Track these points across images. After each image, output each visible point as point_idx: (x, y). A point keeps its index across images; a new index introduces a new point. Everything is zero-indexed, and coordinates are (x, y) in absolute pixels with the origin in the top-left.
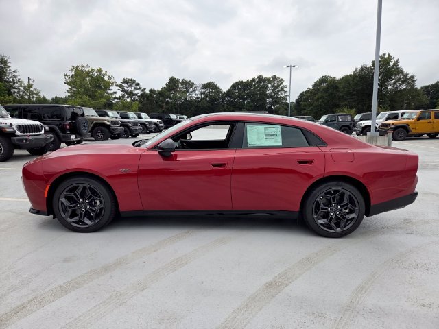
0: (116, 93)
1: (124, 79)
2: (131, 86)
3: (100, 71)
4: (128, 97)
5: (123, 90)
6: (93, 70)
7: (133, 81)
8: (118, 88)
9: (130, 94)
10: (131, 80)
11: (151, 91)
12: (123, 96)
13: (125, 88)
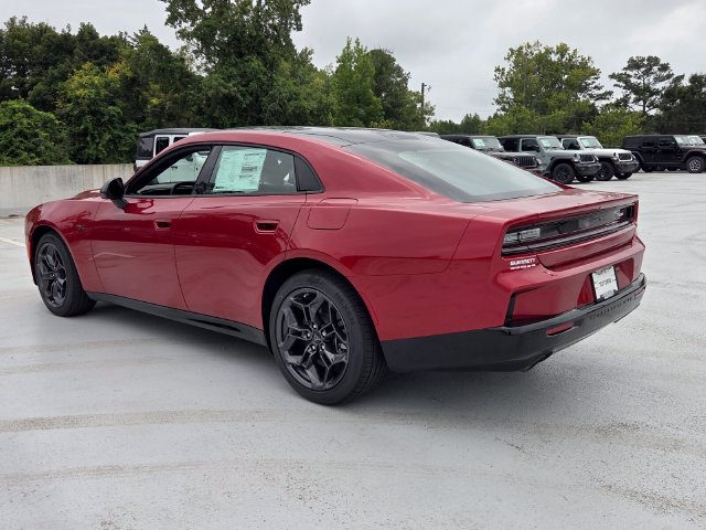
0: (610, 93)
1: (631, 60)
2: (647, 73)
3: (562, 50)
4: (636, 101)
5: (628, 86)
6: (548, 51)
7: (654, 61)
8: (615, 81)
9: (643, 93)
10: (650, 59)
11: (694, 79)
12: (625, 100)
13: (633, 80)
